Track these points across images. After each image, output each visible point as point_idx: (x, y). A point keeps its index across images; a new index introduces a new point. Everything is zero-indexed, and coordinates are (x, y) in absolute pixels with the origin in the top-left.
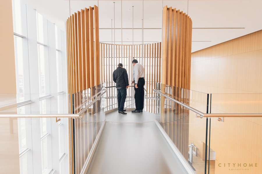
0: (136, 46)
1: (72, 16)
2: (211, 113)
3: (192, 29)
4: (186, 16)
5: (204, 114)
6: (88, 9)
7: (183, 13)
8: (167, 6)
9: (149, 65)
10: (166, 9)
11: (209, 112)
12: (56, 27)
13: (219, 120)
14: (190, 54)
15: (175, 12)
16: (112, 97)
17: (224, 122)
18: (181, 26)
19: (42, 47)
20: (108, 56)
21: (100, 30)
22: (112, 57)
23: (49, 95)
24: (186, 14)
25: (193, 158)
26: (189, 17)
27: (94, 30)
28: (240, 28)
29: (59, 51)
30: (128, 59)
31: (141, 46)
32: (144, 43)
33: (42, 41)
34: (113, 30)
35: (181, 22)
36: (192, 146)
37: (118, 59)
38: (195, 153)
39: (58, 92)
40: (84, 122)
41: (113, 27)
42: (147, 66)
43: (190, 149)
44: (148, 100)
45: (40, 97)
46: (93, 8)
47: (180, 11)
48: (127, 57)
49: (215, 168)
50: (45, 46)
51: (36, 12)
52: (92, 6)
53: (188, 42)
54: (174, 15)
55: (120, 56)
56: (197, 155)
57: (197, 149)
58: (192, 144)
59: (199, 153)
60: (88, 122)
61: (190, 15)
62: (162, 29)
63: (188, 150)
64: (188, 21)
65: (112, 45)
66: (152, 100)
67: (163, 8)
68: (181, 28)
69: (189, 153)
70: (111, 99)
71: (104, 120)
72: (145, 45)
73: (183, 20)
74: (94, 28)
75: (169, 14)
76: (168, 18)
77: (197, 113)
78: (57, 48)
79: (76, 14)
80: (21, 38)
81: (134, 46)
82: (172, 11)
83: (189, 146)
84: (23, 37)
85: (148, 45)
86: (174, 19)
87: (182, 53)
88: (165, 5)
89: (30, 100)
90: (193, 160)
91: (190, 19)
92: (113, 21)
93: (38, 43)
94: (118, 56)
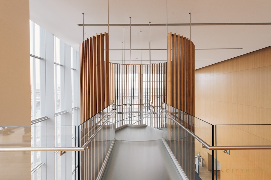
0: (144, 66)
1: (85, 41)
2: (217, 145)
3: (195, 50)
4: (189, 41)
5: (210, 146)
6: (100, 36)
7: (186, 38)
8: (171, 33)
9: (156, 80)
10: (170, 35)
11: (215, 145)
12: (72, 49)
13: (224, 152)
14: (194, 71)
15: (179, 38)
16: (122, 112)
17: (230, 154)
18: (184, 51)
19: (58, 67)
20: (119, 73)
21: (110, 51)
22: (122, 74)
23: (64, 111)
24: (189, 39)
25: (199, 168)
26: (191, 42)
27: (104, 51)
28: (239, 49)
29: (74, 69)
30: (137, 75)
31: (149, 65)
32: (152, 62)
33: (58, 62)
34: (123, 51)
35: (185, 46)
36: (198, 156)
37: (128, 75)
38: (201, 163)
39: (72, 108)
40: (94, 141)
41: (123, 49)
42: (155, 81)
43: (197, 160)
44: (156, 115)
45: (55, 113)
46: (104, 35)
47: (183, 37)
48: (136, 74)
49: (220, 178)
50: (61, 65)
51: (54, 36)
52: (103, 33)
53: (192, 64)
54: (178, 41)
55: (130, 73)
56: (203, 166)
57: (203, 159)
58: (198, 155)
59: (204, 164)
60: (98, 141)
61: (192, 40)
62: (167, 50)
63: (194, 160)
64: (191, 46)
65: (122, 64)
66: (160, 115)
67: (168, 34)
68: (184, 52)
69: (195, 163)
70: (121, 114)
71: (114, 138)
72: (152, 65)
73: (187, 44)
74: (104, 49)
75: (174, 40)
76: (173, 43)
77: (203, 144)
78: (72, 67)
79: (88, 39)
80: (39, 59)
81: (142, 65)
82: (176, 37)
83: (195, 156)
84: (41, 59)
85: (155, 64)
86: (178, 44)
87: (187, 74)
88: (169, 32)
89: (46, 117)
90: (199, 170)
91: (193, 43)
92: (123, 43)
93: (54, 63)
94: (128, 73)
